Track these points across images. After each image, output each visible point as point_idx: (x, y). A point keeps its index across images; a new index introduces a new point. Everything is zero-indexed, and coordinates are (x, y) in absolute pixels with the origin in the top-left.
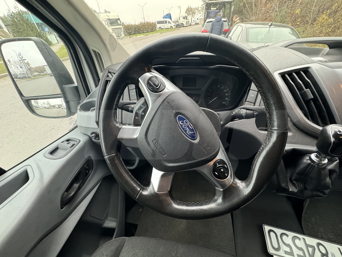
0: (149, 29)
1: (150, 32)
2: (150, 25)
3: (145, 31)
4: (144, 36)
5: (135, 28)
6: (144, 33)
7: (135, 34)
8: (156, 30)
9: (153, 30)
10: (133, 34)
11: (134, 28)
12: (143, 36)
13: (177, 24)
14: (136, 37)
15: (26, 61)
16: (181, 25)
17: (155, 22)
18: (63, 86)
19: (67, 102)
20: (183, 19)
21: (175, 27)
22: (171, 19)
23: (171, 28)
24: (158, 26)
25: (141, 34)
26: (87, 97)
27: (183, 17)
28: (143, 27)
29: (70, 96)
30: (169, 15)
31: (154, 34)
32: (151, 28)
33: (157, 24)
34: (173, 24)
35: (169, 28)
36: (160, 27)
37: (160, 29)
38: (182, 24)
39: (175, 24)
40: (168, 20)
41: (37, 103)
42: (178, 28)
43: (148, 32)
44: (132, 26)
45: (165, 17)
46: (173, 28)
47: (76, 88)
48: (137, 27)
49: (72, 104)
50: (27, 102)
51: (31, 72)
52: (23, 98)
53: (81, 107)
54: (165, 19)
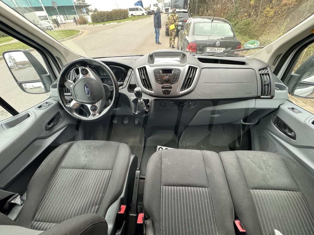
0: (122, 16)
1: (122, 19)
2: (122, 12)
3: (118, 18)
4: (117, 23)
5: (108, 15)
6: (116, 20)
7: (108, 21)
8: (128, 17)
9: (125, 17)
10: (106, 21)
11: (106, 15)
12: (115, 23)
13: (148, 11)
14: (109, 24)
15: (13, 58)
16: (153, 13)
17: (127, 9)
18: (41, 75)
19: (44, 84)
20: (154, 6)
21: (147, 14)
22: (142, 6)
23: (143, 15)
24: (130, 13)
25: (114, 21)
26: (55, 81)
27: (154, 5)
28: (116, 14)
29: (46, 81)
30: (140, 2)
31: (127, 21)
32: (123, 15)
33: (129, 11)
34: (144, 12)
35: (141, 16)
36: (132, 15)
37: (132, 16)
38: (153, 11)
39: (146, 12)
40: (140, 7)
41: (26, 86)
42: (149, 15)
43: (120, 19)
44: (104, 13)
45: (136, 4)
46: (145, 15)
47: (49, 76)
48: (110, 14)
49: (47, 85)
50: (20, 85)
51: (17, 65)
52: (18, 82)
53: (52, 86)
54: (137, 7)
